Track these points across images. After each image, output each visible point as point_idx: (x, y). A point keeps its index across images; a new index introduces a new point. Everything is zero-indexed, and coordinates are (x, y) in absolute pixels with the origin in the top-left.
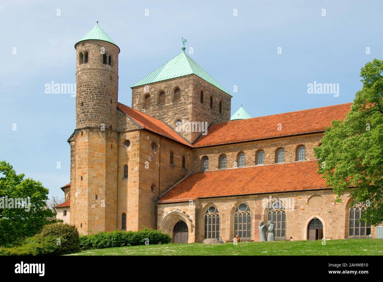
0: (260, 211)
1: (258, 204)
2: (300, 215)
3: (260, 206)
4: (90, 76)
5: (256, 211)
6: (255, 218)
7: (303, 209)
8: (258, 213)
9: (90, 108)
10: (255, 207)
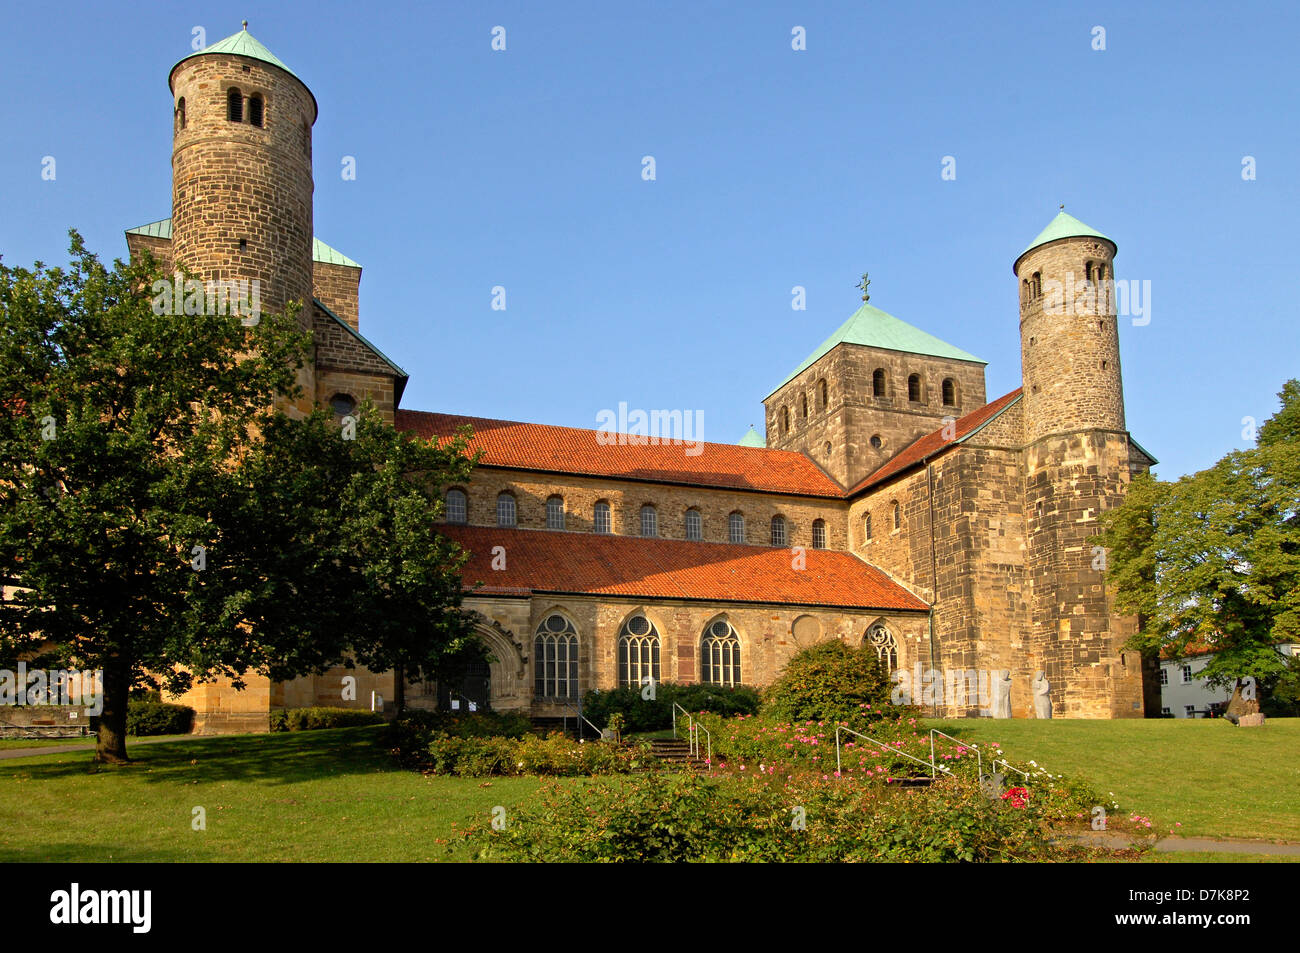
0: (691, 639)
1: (685, 622)
2: (778, 655)
3: (688, 627)
4: (274, 171)
5: (679, 638)
6: (677, 653)
7: (784, 643)
8: (684, 643)
9: (272, 267)
10: (678, 628)
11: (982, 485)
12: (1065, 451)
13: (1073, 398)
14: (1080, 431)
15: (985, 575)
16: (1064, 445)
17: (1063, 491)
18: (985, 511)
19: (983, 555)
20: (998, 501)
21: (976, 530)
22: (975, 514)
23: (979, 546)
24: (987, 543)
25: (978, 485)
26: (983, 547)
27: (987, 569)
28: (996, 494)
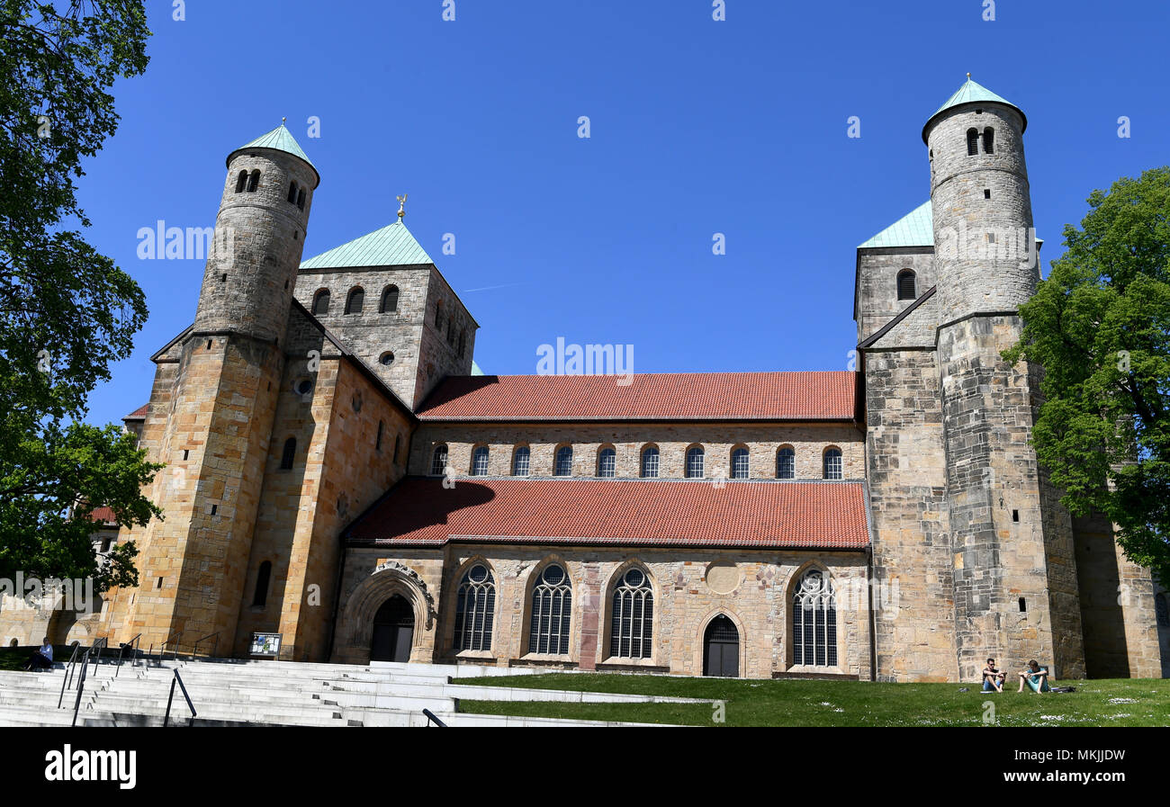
11: (890, 394)
12: (952, 343)
13: (958, 282)
14: (965, 318)
15: (892, 501)
16: (951, 336)
17: (952, 391)
18: (893, 424)
19: (890, 477)
20: (911, 410)
21: (882, 447)
22: (882, 428)
23: (886, 466)
24: (896, 463)
25: (885, 393)
26: (891, 467)
27: (895, 495)
28: (909, 402)
